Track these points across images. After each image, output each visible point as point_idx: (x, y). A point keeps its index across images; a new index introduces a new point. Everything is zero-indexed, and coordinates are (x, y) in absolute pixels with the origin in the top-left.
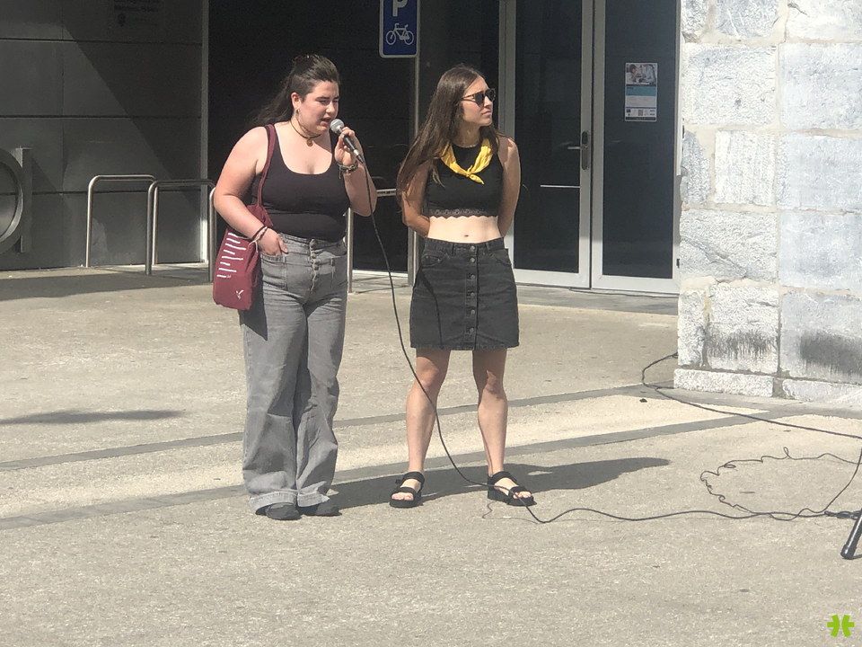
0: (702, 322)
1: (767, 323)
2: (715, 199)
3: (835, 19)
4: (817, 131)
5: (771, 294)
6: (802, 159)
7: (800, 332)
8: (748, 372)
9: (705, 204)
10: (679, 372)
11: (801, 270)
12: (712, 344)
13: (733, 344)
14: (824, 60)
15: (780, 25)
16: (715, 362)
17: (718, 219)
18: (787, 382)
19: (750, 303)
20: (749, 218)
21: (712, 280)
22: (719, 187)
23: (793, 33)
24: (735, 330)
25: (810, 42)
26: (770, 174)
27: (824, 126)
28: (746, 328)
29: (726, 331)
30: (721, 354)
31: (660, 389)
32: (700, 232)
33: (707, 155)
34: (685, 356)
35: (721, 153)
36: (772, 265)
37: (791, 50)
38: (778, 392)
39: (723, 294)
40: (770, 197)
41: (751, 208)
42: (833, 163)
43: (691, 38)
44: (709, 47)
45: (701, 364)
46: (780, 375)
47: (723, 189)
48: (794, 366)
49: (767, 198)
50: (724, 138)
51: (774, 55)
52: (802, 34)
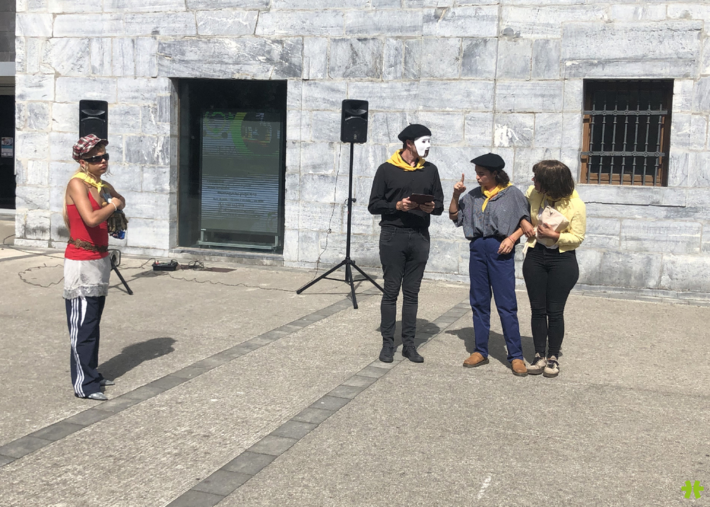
0: (24, 223)
1: (46, 223)
2: (28, 183)
3: (68, 125)
4: (63, 161)
5: (47, 214)
6: (57, 170)
7: (57, 226)
8: (40, 240)
9: (24, 185)
10: (16, 240)
11: (57, 206)
12: (27, 230)
13: (34, 230)
14: (65, 138)
15: (50, 126)
16: (28, 236)
17: (29, 189)
18: (53, 243)
19: (40, 217)
20: (39, 189)
21: (27, 209)
22: (29, 178)
23: (53, 130)
24: (35, 226)
25: (60, 132)
26: (47, 175)
27: (65, 159)
28: (39, 226)
29: (32, 226)
30: (30, 234)
31: (10, 245)
32: (23, 194)
33: (25, 168)
34: (18, 234)
35: (30, 168)
36: (48, 205)
37: (53, 134)
38: (50, 246)
39: (31, 214)
40: (47, 182)
41: (40, 186)
42: (68, 172)
43: (19, 129)
44: (26, 132)
45: (23, 237)
46: (51, 240)
47: (31, 179)
48: (55, 237)
49: (46, 182)
50: (31, 163)
51: (48, 136)
52: (57, 129)
